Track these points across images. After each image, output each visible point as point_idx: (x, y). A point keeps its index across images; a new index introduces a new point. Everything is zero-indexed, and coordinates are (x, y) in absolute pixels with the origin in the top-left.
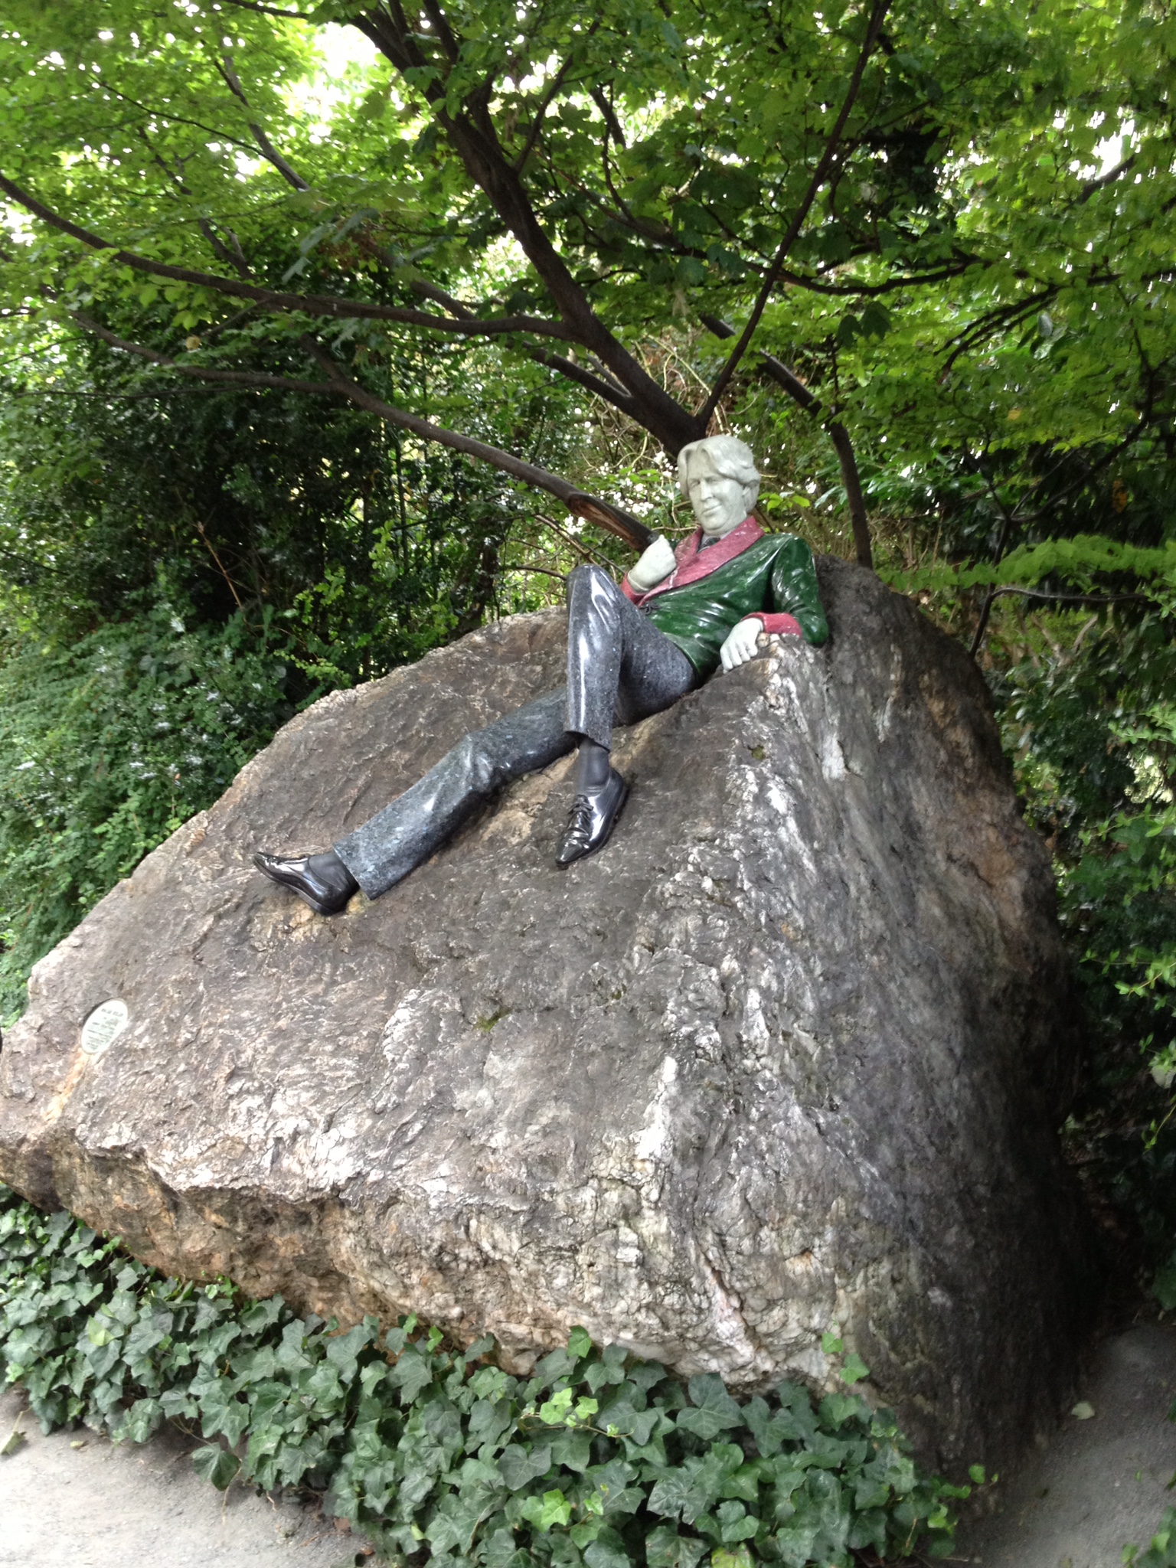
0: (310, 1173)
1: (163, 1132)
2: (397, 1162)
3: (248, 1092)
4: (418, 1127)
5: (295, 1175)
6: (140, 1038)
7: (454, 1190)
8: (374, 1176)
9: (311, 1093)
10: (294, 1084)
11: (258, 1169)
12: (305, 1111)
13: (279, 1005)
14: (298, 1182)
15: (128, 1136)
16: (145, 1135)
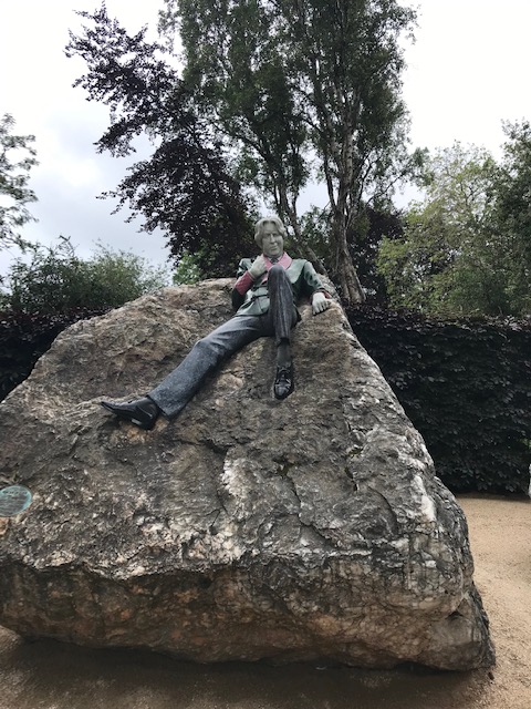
0: (213, 558)
1: (97, 551)
2: (265, 544)
3: (149, 522)
4: (270, 525)
5: (201, 560)
6: (51, 503)
7: (317, 551)
8: (255, 552)
9: (191, 518)
10: (177, 513)
11: (176, 560)
12: (193, 527)
13: (141, 476)
14: (206, 563)
15: (71, 557)
16: (81, 554)
